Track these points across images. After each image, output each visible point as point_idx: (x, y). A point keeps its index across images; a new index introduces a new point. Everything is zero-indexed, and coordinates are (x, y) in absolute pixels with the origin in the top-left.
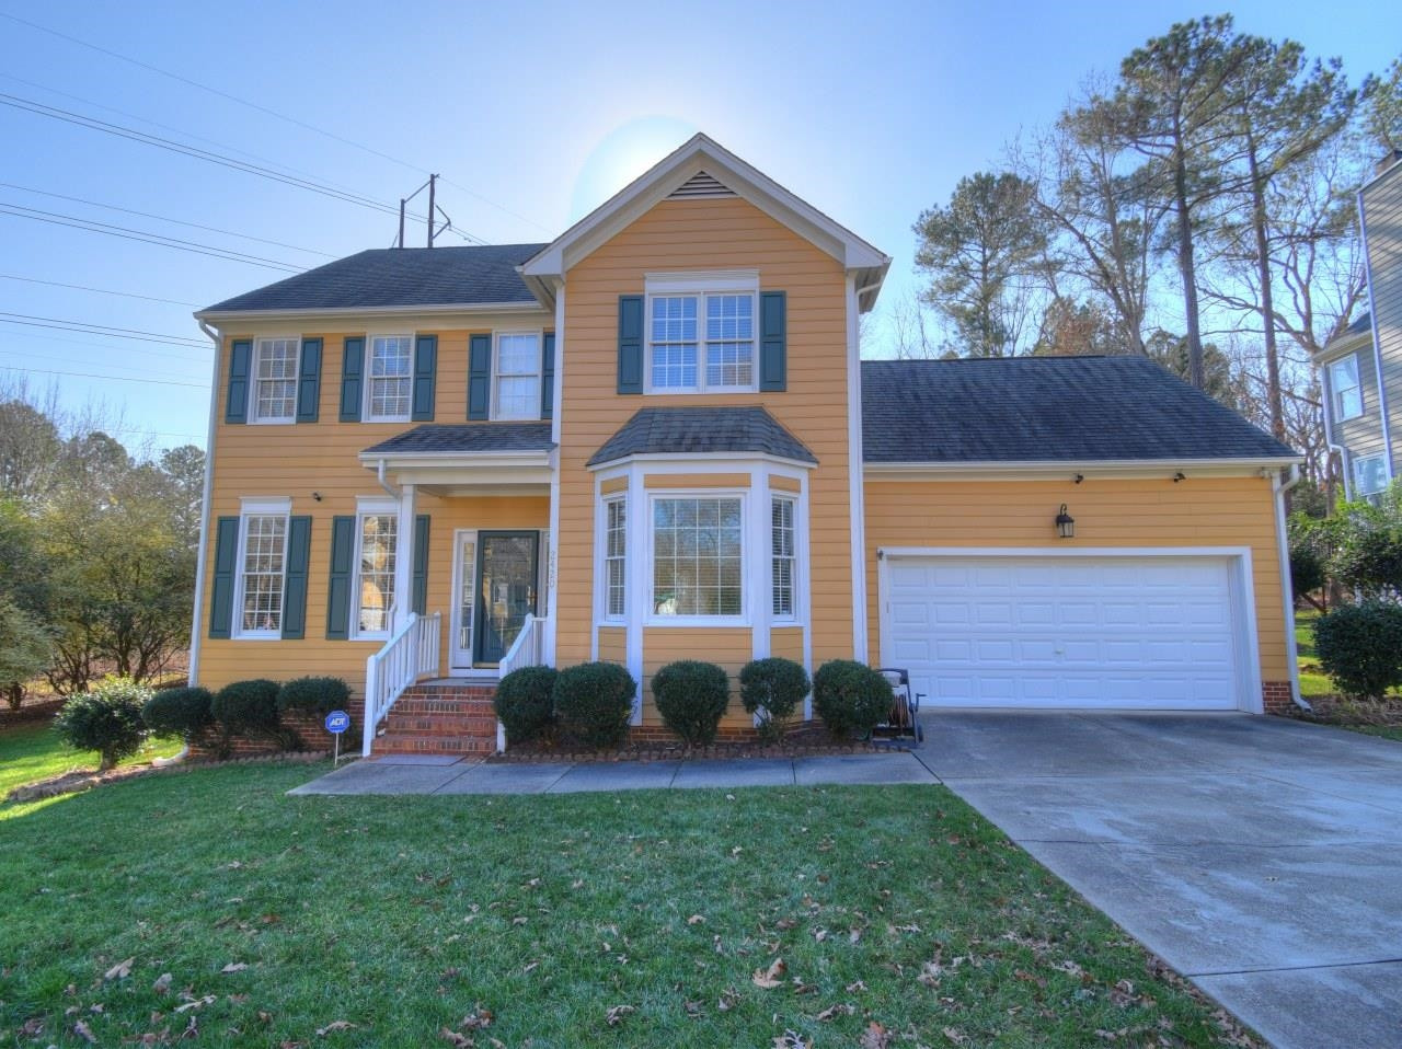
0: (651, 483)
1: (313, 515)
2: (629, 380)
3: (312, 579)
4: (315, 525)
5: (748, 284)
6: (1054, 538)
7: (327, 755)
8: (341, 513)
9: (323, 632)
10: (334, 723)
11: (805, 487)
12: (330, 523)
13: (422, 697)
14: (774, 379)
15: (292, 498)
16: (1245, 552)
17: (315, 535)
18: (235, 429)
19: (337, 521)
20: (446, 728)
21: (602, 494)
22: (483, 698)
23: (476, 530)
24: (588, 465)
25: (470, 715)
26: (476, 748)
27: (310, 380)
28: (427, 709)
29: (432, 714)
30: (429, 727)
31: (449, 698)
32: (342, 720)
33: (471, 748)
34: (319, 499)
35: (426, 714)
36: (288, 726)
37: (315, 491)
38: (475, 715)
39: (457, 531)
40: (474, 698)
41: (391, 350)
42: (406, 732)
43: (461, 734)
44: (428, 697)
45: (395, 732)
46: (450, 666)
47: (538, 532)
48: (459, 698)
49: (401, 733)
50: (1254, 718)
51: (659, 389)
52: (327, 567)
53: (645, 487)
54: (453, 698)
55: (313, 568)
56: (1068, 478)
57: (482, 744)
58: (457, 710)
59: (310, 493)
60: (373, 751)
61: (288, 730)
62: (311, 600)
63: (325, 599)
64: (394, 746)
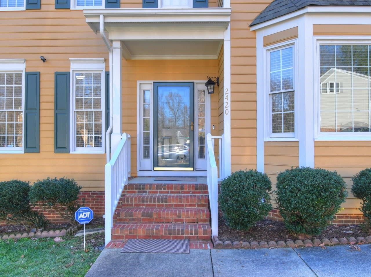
0: (319, 31)
1: (42, 72)
3: (43, 113)
4: (43, 78)
7: (67, 233)
8: (59, 70)
9: (52, 148)
10: (82, 216)
12: (53, 77)
13: (134, 192)
15: (26, 60)
17: (43, 85)
19: (57, 76)
20: (164, 216)
21: (265, 45)
22: (178, 192)
23: (152, 82)
24: (251, 26)
25: (175, 205)
26: (196, 234)
28: (143, 201)
29: (147, 205)
30: (151, 216)
31: (154, 192)
32: (88, 214)
33: (191, 234)
34: (44, 60)
35: (143, 205)
36: (36, 211)
37: (42, 55)
38: (179, 205)
39: (139, 82)
40: (172, 192)
42: (133, 220)
43: (176, 221)
44: (139, 192)
45: (125, 220)
46: (138, 169)
47: (193, 83)
48: (161, 192)
49: (130, 220)
52: (52, 106)
53: (314, 34)
54: (157, 192)
55: (43, 106)
57: (201, 231)
58: (166, 202)
59: (38, 57)
60: (113, 237)
61: (36, 213)
62: (43, 127)
63: (52, 127)
64: (130, 233)
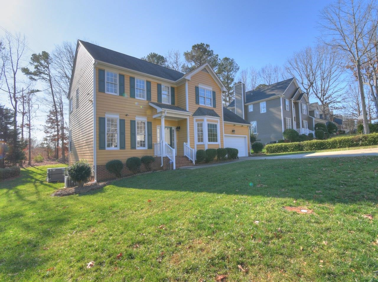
0: (208, 120)
1: (125, 119)
2: (197, 102)
3: (126, 135)
4: (126, 121)
5: (211, 89)
6: (232, 133)
8: (132, 119)
9: (130, 147)
11: (219, 121)
12: (129, 121)
14: (215, 106)
15: (119, 115)
16: (246, 136)
17: (126, 124)
18: (102, 94)
19: (131, 121)
21: (196, 121)
24: (192, 116)
27: (122, 85)
37: (126, 113)
39: (157, 126)
41: (140, 82)
47: (171, 127)
50: (247, 157)
51: (201, 105)
52: (130, 132)
55: (126, 132)
56: (233, 125)
59: (124, 114)
62: (126, 140)
63: (130, 140)
